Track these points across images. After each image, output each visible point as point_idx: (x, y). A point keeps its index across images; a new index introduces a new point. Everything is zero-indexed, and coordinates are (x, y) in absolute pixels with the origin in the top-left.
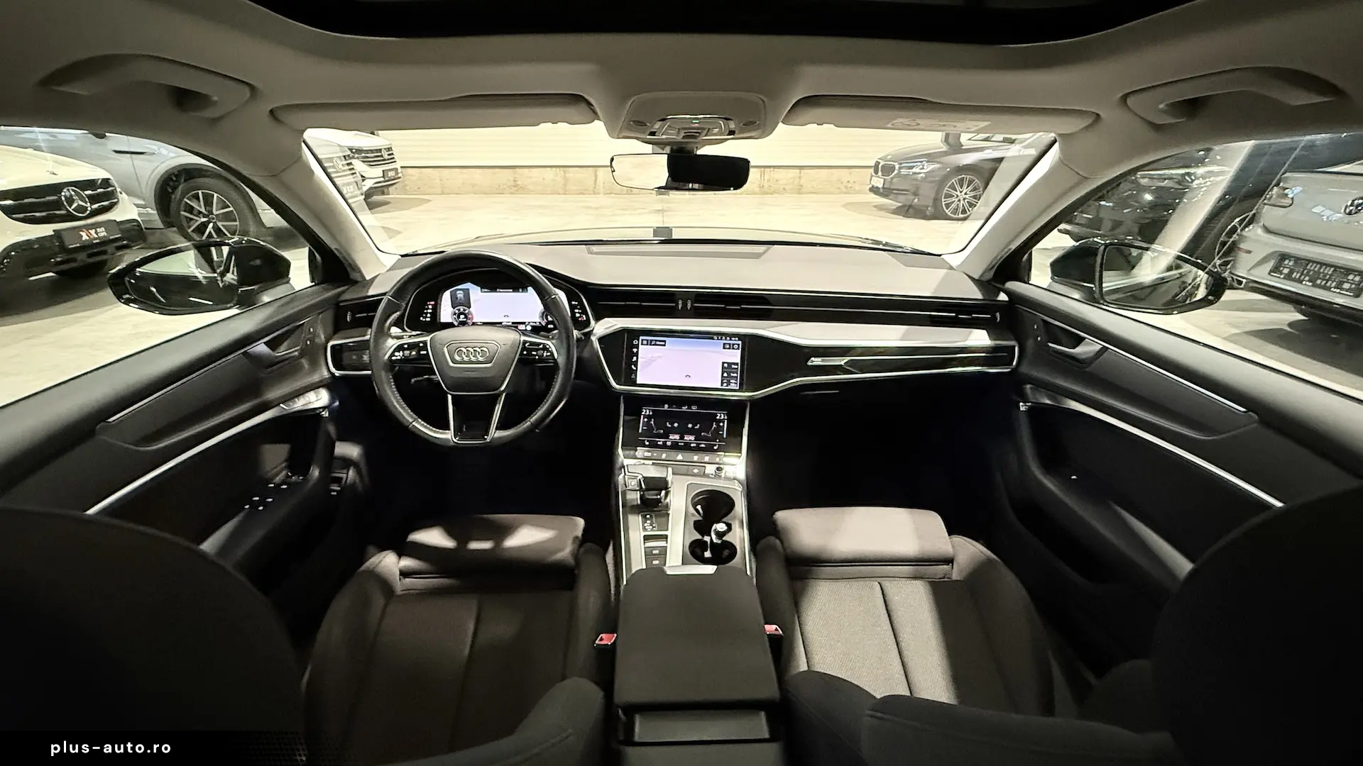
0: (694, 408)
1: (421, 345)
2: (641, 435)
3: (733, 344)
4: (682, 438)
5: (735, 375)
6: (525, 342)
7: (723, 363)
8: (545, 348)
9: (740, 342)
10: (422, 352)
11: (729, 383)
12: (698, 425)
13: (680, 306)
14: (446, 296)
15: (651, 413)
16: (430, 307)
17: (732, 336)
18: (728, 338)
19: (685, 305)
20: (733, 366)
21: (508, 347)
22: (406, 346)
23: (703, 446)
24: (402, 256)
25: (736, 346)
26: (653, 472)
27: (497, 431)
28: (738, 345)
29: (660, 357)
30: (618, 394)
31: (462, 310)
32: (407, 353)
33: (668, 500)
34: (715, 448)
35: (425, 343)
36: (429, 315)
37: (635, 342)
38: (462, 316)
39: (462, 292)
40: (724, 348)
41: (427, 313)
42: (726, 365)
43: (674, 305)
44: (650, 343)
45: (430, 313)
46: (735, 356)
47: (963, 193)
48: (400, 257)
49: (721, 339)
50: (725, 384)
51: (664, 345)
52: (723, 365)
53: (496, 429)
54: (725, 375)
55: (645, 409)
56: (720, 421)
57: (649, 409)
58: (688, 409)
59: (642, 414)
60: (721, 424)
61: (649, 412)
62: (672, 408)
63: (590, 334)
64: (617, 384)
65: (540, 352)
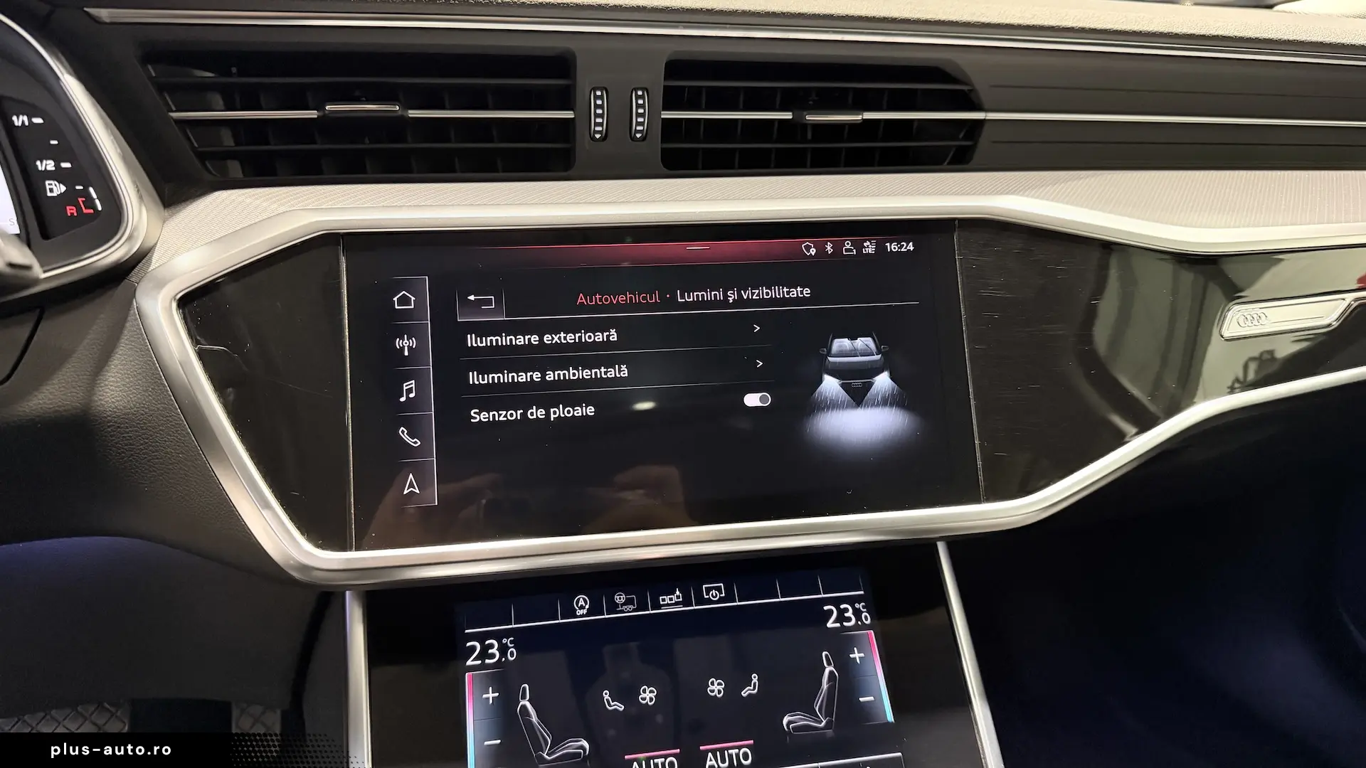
12: (754, 678)
13: (599, 125)
15: (512, 653)
19: (620, 115)
43: (569, 115)
55: (481, 638)
56: (841, 644)
57: (498, 636)
58: (687, 602)
59: (469, 663)
60: (856, 655)
61: (503, 650)
62: (613, 608)
63: (133, 277)
64: (318, 546)
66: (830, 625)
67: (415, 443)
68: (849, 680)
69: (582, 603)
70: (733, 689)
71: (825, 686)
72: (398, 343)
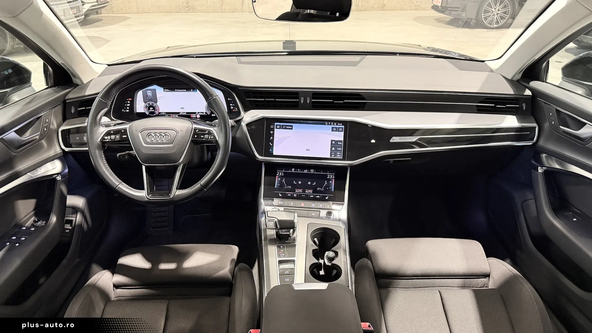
0: (312, 171)
1: (123, 131)
2: (276, 189)
3: (339, 128)
4: (304, 191)
5: (340, 149)
6: (195, 129)
7: (332, 141)
8: (210, 133)
9: (343, 127)
10: (124, 136)
11: (336, 155)
12: (315, 183)
13: (302, 102)
14: (140, 95)
15: (283, 175)
16: (129, 102)
17: (338, 122)
18: (335, 124)
19: (305, 100)
20: (339, 143)
21: (184, 132)
22: (112, 132)
23: (318, 197)
24: (109, 65)
25: (341, 129)
26: (285, 216)
27: (178, 190)
28: (342, 128)
29: (288, 137)
30: (260, 163)
31: (151, 104)
32: (113, 137)
33: (295, 235)
34: (327, 198)
35: (125, 130)
36: (128, 108)
37: (272, 127)
38: (151, 108)
39: (150, 92)
40: (332, 131)
41: (127, 106)
42: (333, 142)
43: (298, 100)
44: (282, 127)
45: (128, 106)
46: (340, 136)
47: (496, 10)
48: (107, 66)
49: (330, 125)
50: (333, 156)
51: (292, 129)
52: (332, 143)
53: (177, 189)
54: (333, 149)
55: (279, 172)
56: (329, 180)
57: (281, 172)
58: (308, 172)
59: (277, 175)
60: (331, 182)
61: (282, 174)
62: (297, 171)
63: (241, 121)
64: (259, 156)
65: (206, 136)
66: (328, 177)
67: (272, 145)
68: (329, 185)
69: (293, 169)
70: (312, 183)
71: (325, 185)
72: (271, 132)
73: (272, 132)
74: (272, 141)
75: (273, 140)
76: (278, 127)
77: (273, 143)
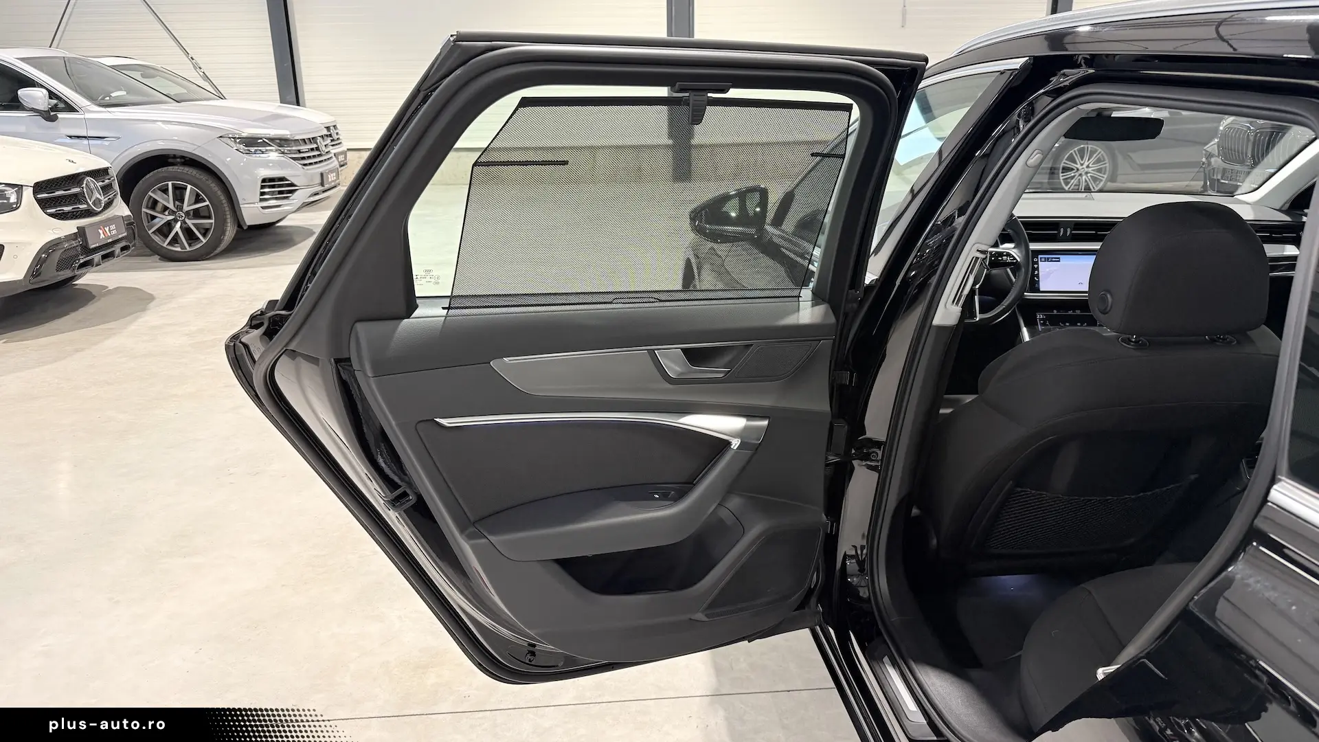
0: (1078, 312)
8: (1008, 255)
13: (1061, 234)
15: (1044, 316)
19: (1065, 232)
27: (980, 314)
29: (1055, 270)
37: (1035, 260)
43: (1056, 232)
44: (1047, 260)
47: (1084, 166)
51: (1059, 261)
65: (1005, 258)
73: (1036, 266)
74: (1038, 276)
75: (1038, 274)
76: (1043, 260)
77: (1038, 277)
